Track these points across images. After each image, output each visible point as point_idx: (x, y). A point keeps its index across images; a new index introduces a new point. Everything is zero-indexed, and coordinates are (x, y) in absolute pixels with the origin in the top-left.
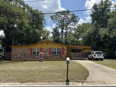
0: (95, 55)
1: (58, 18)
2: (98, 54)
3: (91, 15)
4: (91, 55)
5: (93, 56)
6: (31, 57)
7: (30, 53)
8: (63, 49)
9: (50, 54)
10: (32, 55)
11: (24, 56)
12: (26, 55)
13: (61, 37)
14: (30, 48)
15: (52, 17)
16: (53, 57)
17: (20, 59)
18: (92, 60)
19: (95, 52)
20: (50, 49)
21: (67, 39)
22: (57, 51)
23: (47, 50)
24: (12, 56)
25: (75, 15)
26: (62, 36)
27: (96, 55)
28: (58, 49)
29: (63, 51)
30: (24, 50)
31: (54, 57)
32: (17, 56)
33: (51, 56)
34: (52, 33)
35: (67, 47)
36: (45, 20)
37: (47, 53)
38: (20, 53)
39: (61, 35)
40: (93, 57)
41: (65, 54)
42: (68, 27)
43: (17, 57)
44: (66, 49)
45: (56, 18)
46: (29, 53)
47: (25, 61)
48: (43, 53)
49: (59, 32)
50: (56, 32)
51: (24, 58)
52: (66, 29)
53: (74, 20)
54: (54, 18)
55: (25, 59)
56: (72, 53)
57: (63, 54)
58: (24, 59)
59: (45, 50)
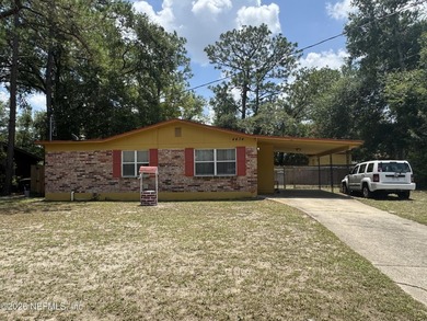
0: (376, 178)
1: (232, 53)
2: (393, 173)
3: (347, 28)
4: (357, 174)
5: (368, 179)
6: (116, 186)
7: (111, 170)
8: (242, 150)
9: (188, 173)
10: (121, 179)
11: (89, 182)
12: (99, 177)
13: (241, 114)
14: (112, 148)
15: (210, 52)
16: (203, 187)
17: (76, 191)
18: (363, 197)
19: (376, 163)
20: (189, 152)
21: (261, 119)
22: (215, 161)
23: (177, 157)
24: (46, 180)
25: (288, 42)
26: (244, 112)
27: (382, 174)
28: (222, 153)
29: (242, 161)
30: (90, 159)
31: (205, 186)
32: (67, 182)
33: (192, 181)
34: (212, 103)
35: (259, 144)
36: (189, 60)
37: (178, 171)
38: (76, 171)
39: (241, 108)
40: (365, 184)
41: (248, 175)
42: (264, 83)
43: (65, 186)
44: (255, 152)
45: (224, 55)
46: (108, 169)
47: (95, 200)
48: (154, 169)
49: (233, 101)
50: (225, 100)
51: (90, 188)
52: (257, 92)
53: (285, 56)
54: (218, 53)
55: (95, 194)
56: (280, 170)
57: (243, 172)
58: (90, 191)
59: (169, 155)
